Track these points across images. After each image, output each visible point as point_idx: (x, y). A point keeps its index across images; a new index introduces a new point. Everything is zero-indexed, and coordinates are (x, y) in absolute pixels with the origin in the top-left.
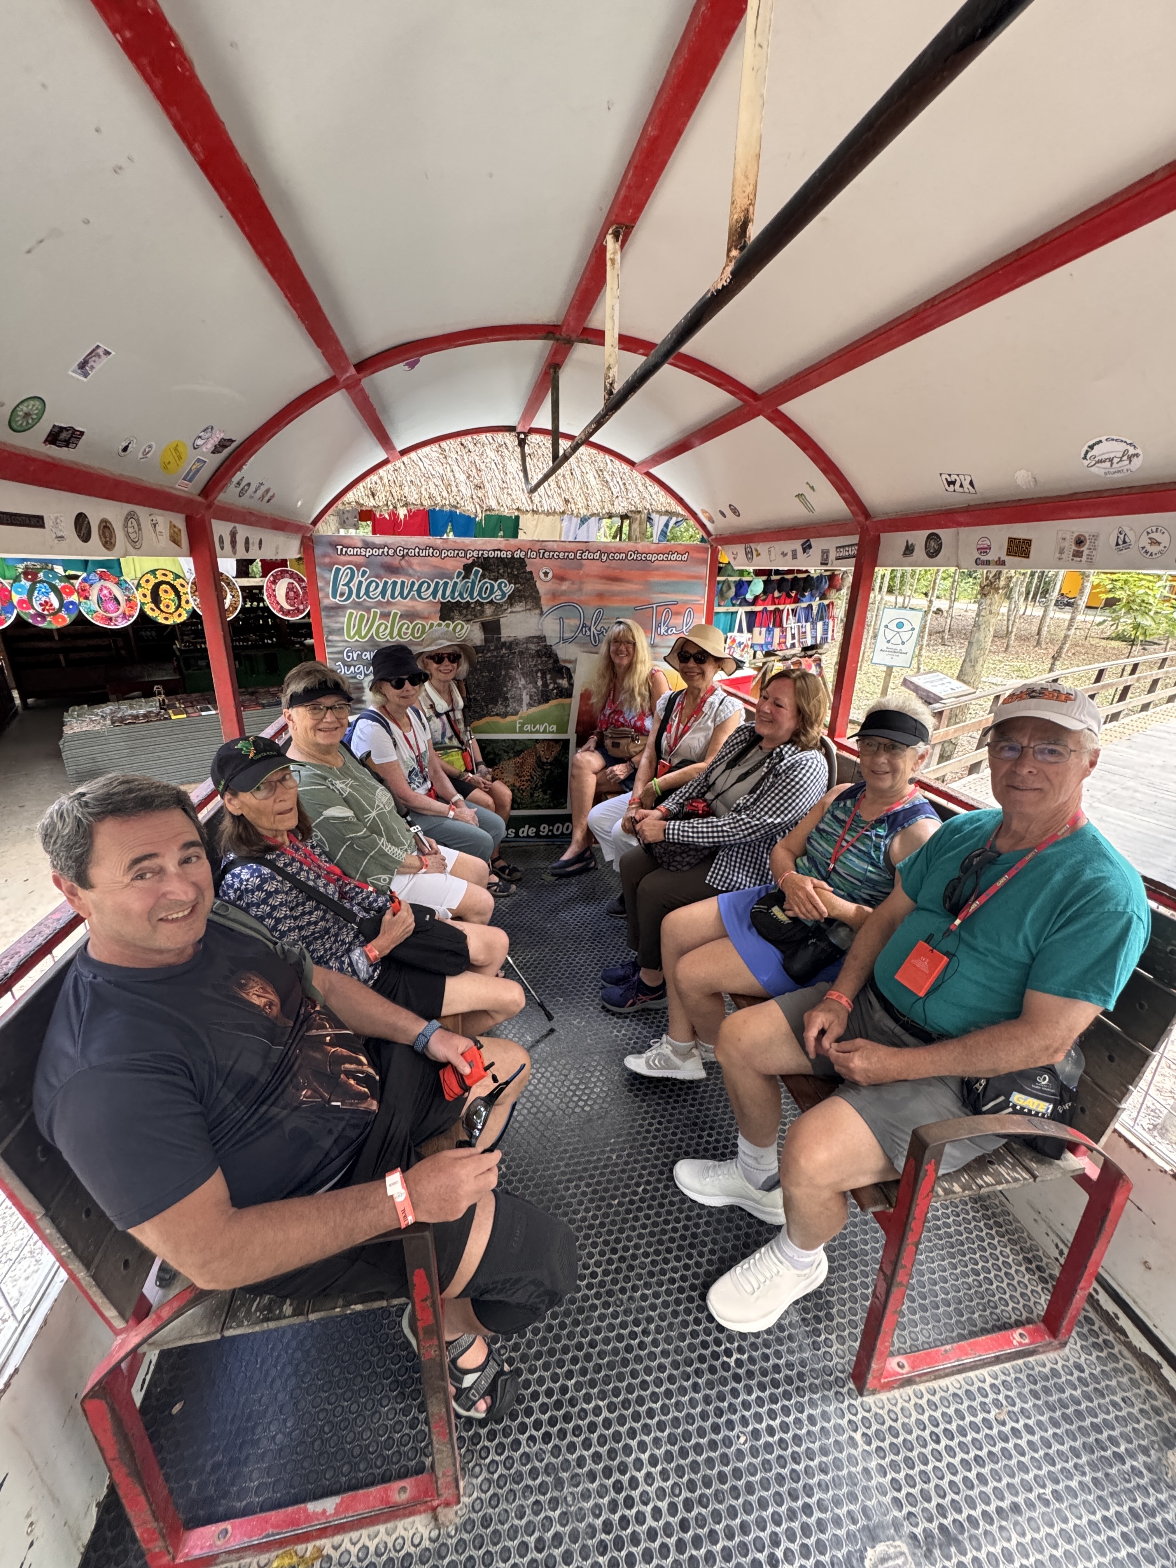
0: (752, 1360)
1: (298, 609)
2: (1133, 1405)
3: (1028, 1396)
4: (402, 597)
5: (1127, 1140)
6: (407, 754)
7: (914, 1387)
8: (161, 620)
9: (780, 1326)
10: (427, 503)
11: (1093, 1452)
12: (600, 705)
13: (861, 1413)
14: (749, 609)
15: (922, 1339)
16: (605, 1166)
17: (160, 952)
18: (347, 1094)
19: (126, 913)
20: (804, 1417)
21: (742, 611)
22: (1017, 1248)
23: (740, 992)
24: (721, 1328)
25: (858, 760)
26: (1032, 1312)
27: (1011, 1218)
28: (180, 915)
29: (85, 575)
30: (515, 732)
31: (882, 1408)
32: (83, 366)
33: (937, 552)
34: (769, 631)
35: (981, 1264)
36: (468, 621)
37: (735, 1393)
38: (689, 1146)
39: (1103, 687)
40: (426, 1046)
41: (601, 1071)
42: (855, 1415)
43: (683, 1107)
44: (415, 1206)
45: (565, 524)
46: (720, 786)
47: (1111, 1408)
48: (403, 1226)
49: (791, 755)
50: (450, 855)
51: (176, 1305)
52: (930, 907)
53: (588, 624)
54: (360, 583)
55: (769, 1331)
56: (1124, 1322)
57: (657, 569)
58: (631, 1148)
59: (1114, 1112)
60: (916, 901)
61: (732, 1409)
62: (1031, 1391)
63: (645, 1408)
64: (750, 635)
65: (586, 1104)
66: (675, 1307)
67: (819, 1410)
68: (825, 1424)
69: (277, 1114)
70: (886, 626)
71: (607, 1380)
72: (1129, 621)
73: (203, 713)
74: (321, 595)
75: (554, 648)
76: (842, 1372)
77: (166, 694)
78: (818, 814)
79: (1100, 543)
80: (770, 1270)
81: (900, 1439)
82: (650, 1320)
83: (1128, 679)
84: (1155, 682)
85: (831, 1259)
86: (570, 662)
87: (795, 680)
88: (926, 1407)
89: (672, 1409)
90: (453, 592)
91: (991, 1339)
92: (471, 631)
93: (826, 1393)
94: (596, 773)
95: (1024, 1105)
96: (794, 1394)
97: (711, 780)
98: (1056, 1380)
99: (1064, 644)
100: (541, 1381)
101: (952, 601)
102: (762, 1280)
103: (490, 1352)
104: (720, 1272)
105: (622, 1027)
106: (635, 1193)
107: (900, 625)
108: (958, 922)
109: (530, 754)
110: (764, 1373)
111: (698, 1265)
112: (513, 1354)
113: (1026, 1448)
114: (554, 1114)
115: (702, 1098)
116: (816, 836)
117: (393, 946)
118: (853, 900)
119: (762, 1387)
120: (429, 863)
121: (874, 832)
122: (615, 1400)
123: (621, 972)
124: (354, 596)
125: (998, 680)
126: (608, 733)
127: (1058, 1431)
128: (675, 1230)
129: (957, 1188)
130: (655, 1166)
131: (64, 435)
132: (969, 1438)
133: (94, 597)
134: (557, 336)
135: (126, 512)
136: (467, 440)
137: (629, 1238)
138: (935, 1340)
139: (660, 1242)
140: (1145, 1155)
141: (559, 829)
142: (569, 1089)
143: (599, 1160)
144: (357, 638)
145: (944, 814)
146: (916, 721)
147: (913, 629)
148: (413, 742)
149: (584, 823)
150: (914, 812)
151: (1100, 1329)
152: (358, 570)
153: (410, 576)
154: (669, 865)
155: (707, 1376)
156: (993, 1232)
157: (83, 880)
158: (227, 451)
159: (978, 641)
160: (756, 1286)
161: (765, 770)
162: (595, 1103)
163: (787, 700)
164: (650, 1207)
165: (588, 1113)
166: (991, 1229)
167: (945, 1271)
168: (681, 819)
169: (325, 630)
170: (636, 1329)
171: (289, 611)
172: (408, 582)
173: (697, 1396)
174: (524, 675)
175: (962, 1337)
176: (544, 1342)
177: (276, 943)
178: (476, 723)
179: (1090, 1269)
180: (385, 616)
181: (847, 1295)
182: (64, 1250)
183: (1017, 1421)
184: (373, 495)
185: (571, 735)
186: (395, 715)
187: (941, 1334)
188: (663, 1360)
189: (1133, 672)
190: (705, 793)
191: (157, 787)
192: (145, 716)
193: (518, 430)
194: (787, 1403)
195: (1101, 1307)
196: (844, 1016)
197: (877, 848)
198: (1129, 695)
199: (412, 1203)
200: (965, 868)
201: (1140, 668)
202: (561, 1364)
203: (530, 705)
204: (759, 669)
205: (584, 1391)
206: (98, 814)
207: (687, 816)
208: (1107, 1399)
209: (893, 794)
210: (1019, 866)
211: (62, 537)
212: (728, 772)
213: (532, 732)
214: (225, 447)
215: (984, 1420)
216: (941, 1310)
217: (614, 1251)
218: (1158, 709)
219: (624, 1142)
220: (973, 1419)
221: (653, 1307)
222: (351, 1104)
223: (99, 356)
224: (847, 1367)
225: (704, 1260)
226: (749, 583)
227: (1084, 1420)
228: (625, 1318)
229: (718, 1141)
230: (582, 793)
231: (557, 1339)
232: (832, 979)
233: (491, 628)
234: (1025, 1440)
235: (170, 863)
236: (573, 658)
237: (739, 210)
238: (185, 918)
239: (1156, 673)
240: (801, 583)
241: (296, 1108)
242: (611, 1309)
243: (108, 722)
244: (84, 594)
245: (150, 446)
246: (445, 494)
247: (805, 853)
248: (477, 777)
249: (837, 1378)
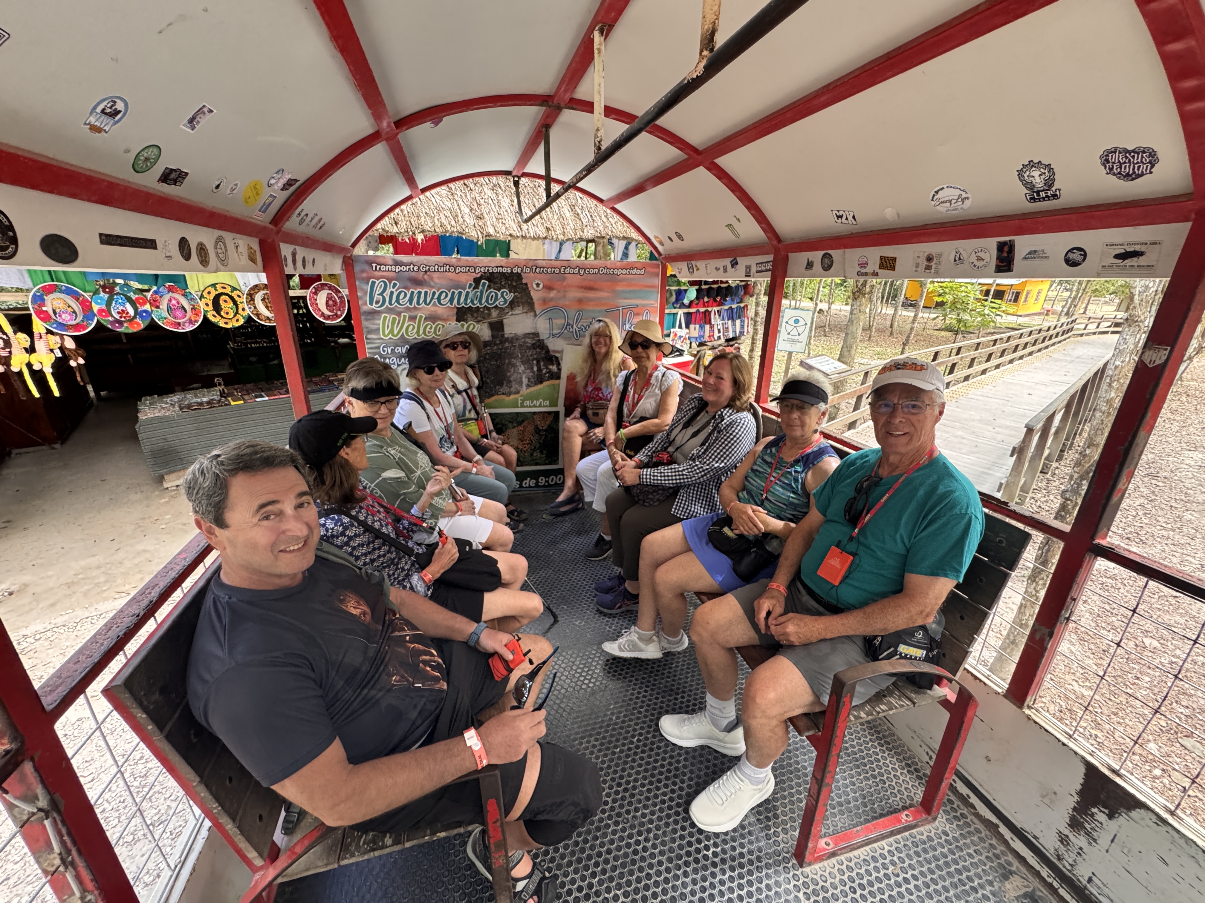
0: (724, 851)
1: (336, 314)
2: (981, 854)
3: (913, 855)
4: (426, 304)
5: (972, 675)
6: (438, 425)
7: (837, 858)
8: (222, 324)
9: (742, 826)
10: (439, 230)
11: (957, 888)
12: (583, 383)
13: (802, 879)
14: (686, 310)
15: (840, 825)
16: (608, 725)
17: (280, 576)
18: (425, 677)
19: (253, 546)
20: (763, 886)
21: (681, 312)
22: (901, 757)
23: (703, 591)
24: (701, 831)
25: (780, 420)
26: (913, 800)
27: (895, 738)
28: (296, 547)
29: (155, 288)
30: (517, 407)
31: (816, 874)
32: (191, 121)
33: (830, 266)
34: (702, 327)
35: (877, 771)
36: (478, 322)
37: (714, 876)
38: (668, 706)
39: (938, 364)
40: (477, 641)
41: (599, 657)
42: (798, 881)
43: (662, 679)
44: (487, 752)
45: (546, 246)
46: (678, 441)
47: (967, 858)
48: (480, 768)
49: (729, 416)
50: (478, 501)
51: (307, 843)
52: (836, 519)
53: (571, 323)
54: (392, 293)
55: (735, 830)
56: (974, 799)
57: (622, 280)
58: (626, 711)
59: (965, 654)
60: (825, 515)
61: (713, 886)
62: (915, 852)
63: (650, 892)
64: (687, 331)
65: (590, 682)
66: (667, 820)
67: (773, 880)
68: (778, 890)
69: (375, 696)
70: (787, 322)
71: (621, 876)
72: (954, 317)
73: (258, 400)
74: (360, 302)
75: (546, 341)
76: (787, 853)
77: (225, 385)
78: (751, 460)
79: (943, 260)
80: (734, 787)
81: (830, 894)
82: (649, 831)
83: (954, 358)
84: (973, 360)
85: (776, 777)
86: (558, 352)
87: (731, 360)
88: (845, 870)
89: (670, 891)
90: (466, 299)
91: (888, 820)
92: (481, 329)
93: (777, 868)
94: (581, 436)
95: (907, 652)
96: (755, 871)
97: (672, 438)
98: (931, 843)
99: (910, 334)
100: (573, 882)
101: (830, 304)
102: (729, 794)
103: (535, 864)
104: (697, 793)
105: (612, 624)
106: (632, 743)
107: (797, 321)
108: (856, 531)
109: (529, 424)
110: (733, 859)
111: (681, 789)
112: (550, 865)
113: (913, 890)
114: (567, 691)
115: (675, 671)
116: (751, 475)
117: (442, 571)
118: (782, 519)
119: (732, 869)
120: (463, 508)
121: (793, 469)
122: (628, 889)
123: (609, 584)
124: (387, 303)
125: (865, 361)
126: (590, 405)
127: (933, 876)
128: (662, 766)
129: (863, 715)
130: (644, 722)
131: (173, 176)
132: (876, 887)
133: (164, 305)
134: (550, 103)
135: (216, 236)
136: (469, 182)
137: (630, 775)
138: (849, 825)
139: (653, 776)
140: (985, 684)
141: (553, 480)
142: (576, 672)
143: (603, 721)
144: (390, 336)
145: (842, 454)
146: (818, 388)
147: (806, 324)
148: (442, 415)
149: (574, 473)
150: (821, 453)
151: (958, 806)
152: (390, 283)
153: (432, 287)
154: (644, 501)
155: (693, 865)
156: (884, 748)
157: (220, 522)
158: (292, 189)
159: (852, 332)
160: (724, 799)
161: (711, 428)
162: (597, 680)
163: (727, 375)
164: (643, 752)
165: (592, 688)
166: (883, 746)
167: (853, 777)
168: (651, 467)
169: (365, 330)
170: (639, 838)
171: (329, 316)
172: (430, 292)
173: (687, 880)
174: (523, 363)
175: (867, 821)
176: (573, 853)
177: (360, 569)
178: (488, 401)
179: (951, 765)
180: (413, 318)
181: (787, 800)
182: (215, 808)
183: (907, 873)
184: (396, 224)
185: (561, 408)
186: (428, 395)
187: (853, 820)
188: (660, 858)
189: (958, 353)
190: (668, 447)
191: (275, 450)
192: (208, 403)
193: (514, 174)
194: (750, 878)
195: (958, 791)
196: (782, 600)
197: (796, 480)
198: (956, 370)
199: (486, 751)
200: (859, 490)
201: (962, 350)
202: (586, 868)
203: (528, 386)
204: (695, 356)
205: (605, 885)
206: (232, 470)
207: (656, 465)
208: (965, 852)
209: (807, 442)
210: (896, 486)
211: (170, 257)
212: (684, 431)
213: (530, 407)
214: (291, 185)
215: (885, 875)
216: (852, 805)
217: (619, 785)
218: (975, 380)
219: (621, 707)
220: (877, 875)
221: (651, 822)
222: (429, 685)
223: (204, 113)
224: (790, 849)
225: (685, 785)
226: (686, 291)
227: (950, 867)
228: (631, 831)
229: (689, 701)
230: (571, 451)
231: (583, 850)
232: (771, 576)
233: (497, 327)
234: (912, 885)
235: (288, 508)
236: (560, 349)
237: (708, 22)
238: (299, 549)
239: (973, 354)
240: (724, 290)
241: (389, 690)
242: (620, 826)
243: (177, 409)
244: (155, 304)
245: (236, 185)
246: (453, 223)
247: (744, 488)
248: (491, 442)
249: (784, 858)
